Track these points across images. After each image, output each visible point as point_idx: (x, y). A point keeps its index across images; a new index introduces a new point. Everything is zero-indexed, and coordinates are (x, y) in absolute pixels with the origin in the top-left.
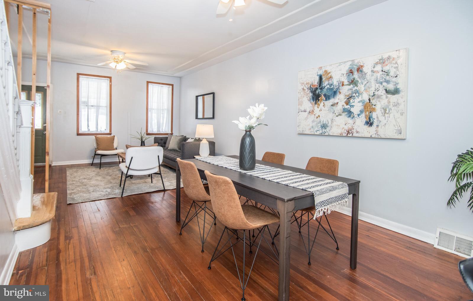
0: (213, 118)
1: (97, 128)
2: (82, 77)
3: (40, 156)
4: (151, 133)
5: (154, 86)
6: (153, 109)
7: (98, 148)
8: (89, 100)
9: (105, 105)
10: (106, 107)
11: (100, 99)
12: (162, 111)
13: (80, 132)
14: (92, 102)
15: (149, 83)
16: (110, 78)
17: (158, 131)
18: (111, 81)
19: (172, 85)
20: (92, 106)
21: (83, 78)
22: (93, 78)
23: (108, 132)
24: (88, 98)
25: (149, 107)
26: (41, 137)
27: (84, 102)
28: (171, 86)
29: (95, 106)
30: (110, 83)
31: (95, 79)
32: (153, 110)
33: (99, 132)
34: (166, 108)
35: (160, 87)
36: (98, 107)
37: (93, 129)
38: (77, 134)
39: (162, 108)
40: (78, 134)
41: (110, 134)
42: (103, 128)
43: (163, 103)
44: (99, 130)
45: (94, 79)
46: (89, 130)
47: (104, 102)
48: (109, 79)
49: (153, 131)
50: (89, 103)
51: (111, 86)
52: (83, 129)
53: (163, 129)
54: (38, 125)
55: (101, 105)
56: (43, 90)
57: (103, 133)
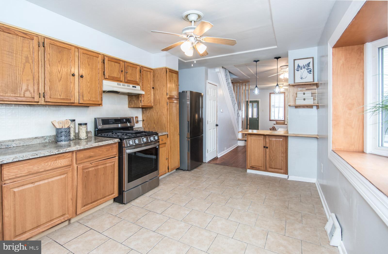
8: (275, 104)
10: (283, 107)
11: (280, 103)
13: (271, 119)
14: (277, 105)
16: (285, 93)
18: (285, 95)
20: (276, 107)
21: (272, 95)
22: (277, 94)
23: (283, 119)
26: (256, 121)
27: (273, 106)
29: (278, 107)
33: (279, 119)
36: (279, 107)
37: (277, 118)
40: (270, 120)
41: (284, 121)
46: (275, 119)
47: (282, 105)
51: (285, 97)
52: (272, 118)
54: (255, 116)
55: (280, 106)
56: (257, 102)
57: (281, 120)
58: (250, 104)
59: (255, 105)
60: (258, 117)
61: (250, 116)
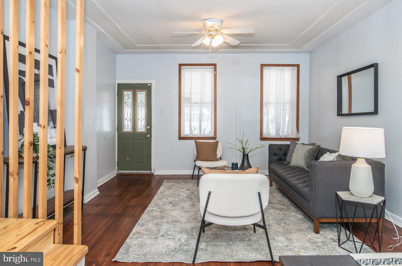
0: (376, 112)
1: (200, 130)
2: (185, 68)
3: (144, 162)
4: (266, 137)
5: (272, 70)
6: (270, 103)
7: (198, 158)
8: (192, 96)
9: (210, 101)
10: (211, 103)
12: (282, 105)
13: (182, 135)
14: (195, 98)
15: (264, 67)
16: (215, 65)
17: (276, 135)
18: (215, 70)
19: (298, 66)
20: (195, 103)
21: (186, 70)
22: (196, 68)
23: (212, 135)
24: (191, 94)
25: (265, 101)
26: (145, 141)
27: (187, 99)
28: (296, 68)
29: (198, 103)
30: (214, 72)
31: (198, 68)
32: (270, 105)
33: (202, 135)
34: (288, 100)
35: (279, 70)
36: (201, 104)
37: (196, 133)
38: (178, 139)
39: (282, 102)
40: (180, 138)
41: (214, 138)
42: (208, 130)
43: (284, 95)
44: (202, 134)
45: (197, 70)
46: (191, 133)
47: (209, 97)
48: (213, 67)
49: (269, 134)
50: (192, 100)
51: (215, 75)
52: (186, 132)
53: (283, 132)
54: (141, 127)
55: (205, 101)
56: (147, 88)
57: (206, 136)
58: (128, 95)
59: (141, 96)
60: (149, 131)
61: (128, 127)
